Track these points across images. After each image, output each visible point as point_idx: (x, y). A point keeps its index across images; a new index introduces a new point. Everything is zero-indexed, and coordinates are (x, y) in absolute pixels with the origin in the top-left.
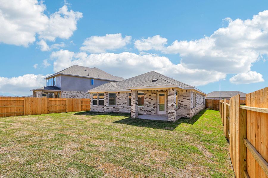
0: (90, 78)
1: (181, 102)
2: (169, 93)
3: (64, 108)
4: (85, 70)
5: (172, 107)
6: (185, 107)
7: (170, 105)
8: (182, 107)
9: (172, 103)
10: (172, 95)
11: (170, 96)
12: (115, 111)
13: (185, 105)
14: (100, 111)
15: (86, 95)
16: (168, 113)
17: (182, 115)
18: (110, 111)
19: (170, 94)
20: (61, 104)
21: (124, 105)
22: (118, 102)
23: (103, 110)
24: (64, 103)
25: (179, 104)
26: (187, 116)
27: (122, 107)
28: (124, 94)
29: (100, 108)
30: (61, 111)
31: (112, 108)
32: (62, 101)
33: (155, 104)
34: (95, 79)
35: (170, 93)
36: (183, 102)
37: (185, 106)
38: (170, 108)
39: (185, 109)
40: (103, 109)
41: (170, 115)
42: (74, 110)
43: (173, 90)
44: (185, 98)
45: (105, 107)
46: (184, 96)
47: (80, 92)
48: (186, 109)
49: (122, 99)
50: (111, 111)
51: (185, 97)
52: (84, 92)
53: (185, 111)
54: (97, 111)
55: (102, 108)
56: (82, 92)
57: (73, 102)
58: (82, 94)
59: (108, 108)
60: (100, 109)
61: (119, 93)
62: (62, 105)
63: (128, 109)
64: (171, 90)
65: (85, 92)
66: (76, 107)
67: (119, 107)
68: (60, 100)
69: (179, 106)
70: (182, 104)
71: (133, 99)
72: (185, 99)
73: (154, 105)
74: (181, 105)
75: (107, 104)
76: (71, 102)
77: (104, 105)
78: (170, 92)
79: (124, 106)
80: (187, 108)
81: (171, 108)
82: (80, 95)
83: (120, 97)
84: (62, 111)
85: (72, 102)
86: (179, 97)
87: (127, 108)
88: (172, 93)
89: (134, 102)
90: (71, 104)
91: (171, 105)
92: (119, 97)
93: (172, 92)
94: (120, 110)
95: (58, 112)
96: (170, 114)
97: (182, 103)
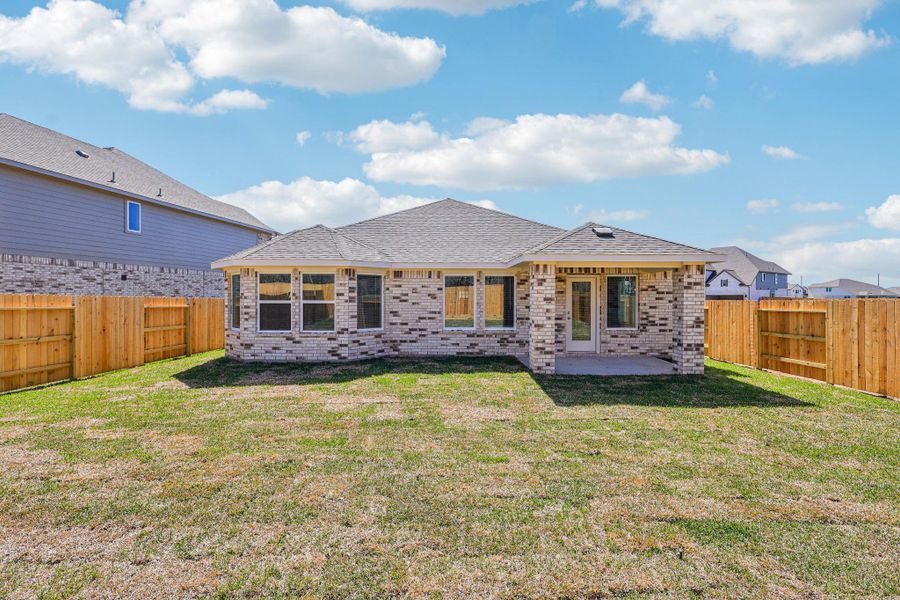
0: (122, 197)
1: (651, 307)
2: (686, 280)
3: (63, 356)
4: (79, 153)
5: (698, 327)
6: (661, 325)
7: (689, 320)
8: (653, 324)
9: (695, 315)
10: (698, 287)
11: (690, 291)
12: (382, 351)
13: (662, 319)
14: (310, 357)
15: (99, 280)
16: (685, 346)
17: (652, 351)
18: (362, 353)
19: (690, 283)
20: (45, 332)
21: (422, 324)
22: (395, 314)
23: (333, 352)
24: (62, 327)
25: (644, 316)
26: (666, 353)
27: (415, 335)
28: (426, 281)
29: (309, 343)
30: (45, 376)
31: (370, 341)
32: (50, 311)
33: (560, 319)
34: (147, 203)
35: (690, 280)
36: (655, 307)
37: (662, 322)
38: (689, 330)
39: (660, 331)
40: (334, 344)
41: (690, 353)
42: (112, 362)
43: (700, 269)
44: (661, 296)
45: (344, 339)
46: (660, 290)
47: (72, 264)
48: (665, 331)
49: (412, 298)
50: (366, 353)
51: (663, 293)
52: (91, 264)
53: (661, 337)
54: (292, 357)
55: (324, 341)
56: (79, 264)
57: (110, 316)
58: (78, 272)
59: (358, 341)
60: (314, 345)
61: (398, 274)
62: (51, 334)
63: (444, 342)
64: (694, 270)
65: (96, 265)
66: (122, 345)
67: (398, 334)
68: (37, 306)
69: (645, 322)
70: (654, 316)
71: (545, 299)
72: (661, 299)
73: (559, 322)
74: (651, 319)
75: (352, 324)
76: (99, 317)
77: (337, 328)
78: (689, 277)
79: (424, 330)
80: (666, 328)
81: (696, 330)
82: (70, 276)
83: (404, 289)
84: (50, 373)
85: (104, 316)
86: (644, 292)
87: (439, 335)
88: (698, 281)
89: (548, 311)
90: (99, 328)
91: (694, 319)
92: (397, 292)
93: (696, 277)
94: (404, 348)
95: (23, 381)
96: (692, 350)
97: (652, 312)
